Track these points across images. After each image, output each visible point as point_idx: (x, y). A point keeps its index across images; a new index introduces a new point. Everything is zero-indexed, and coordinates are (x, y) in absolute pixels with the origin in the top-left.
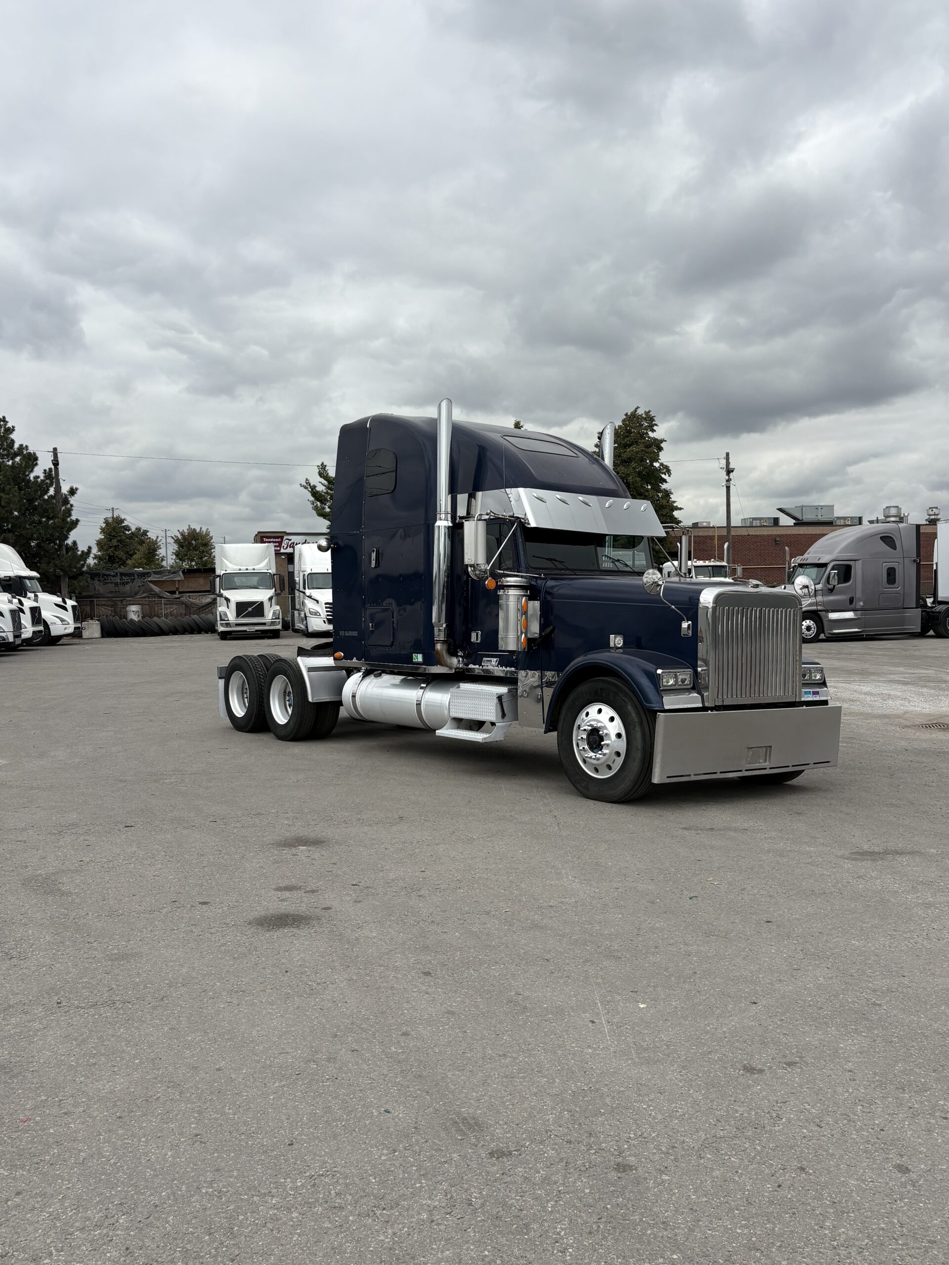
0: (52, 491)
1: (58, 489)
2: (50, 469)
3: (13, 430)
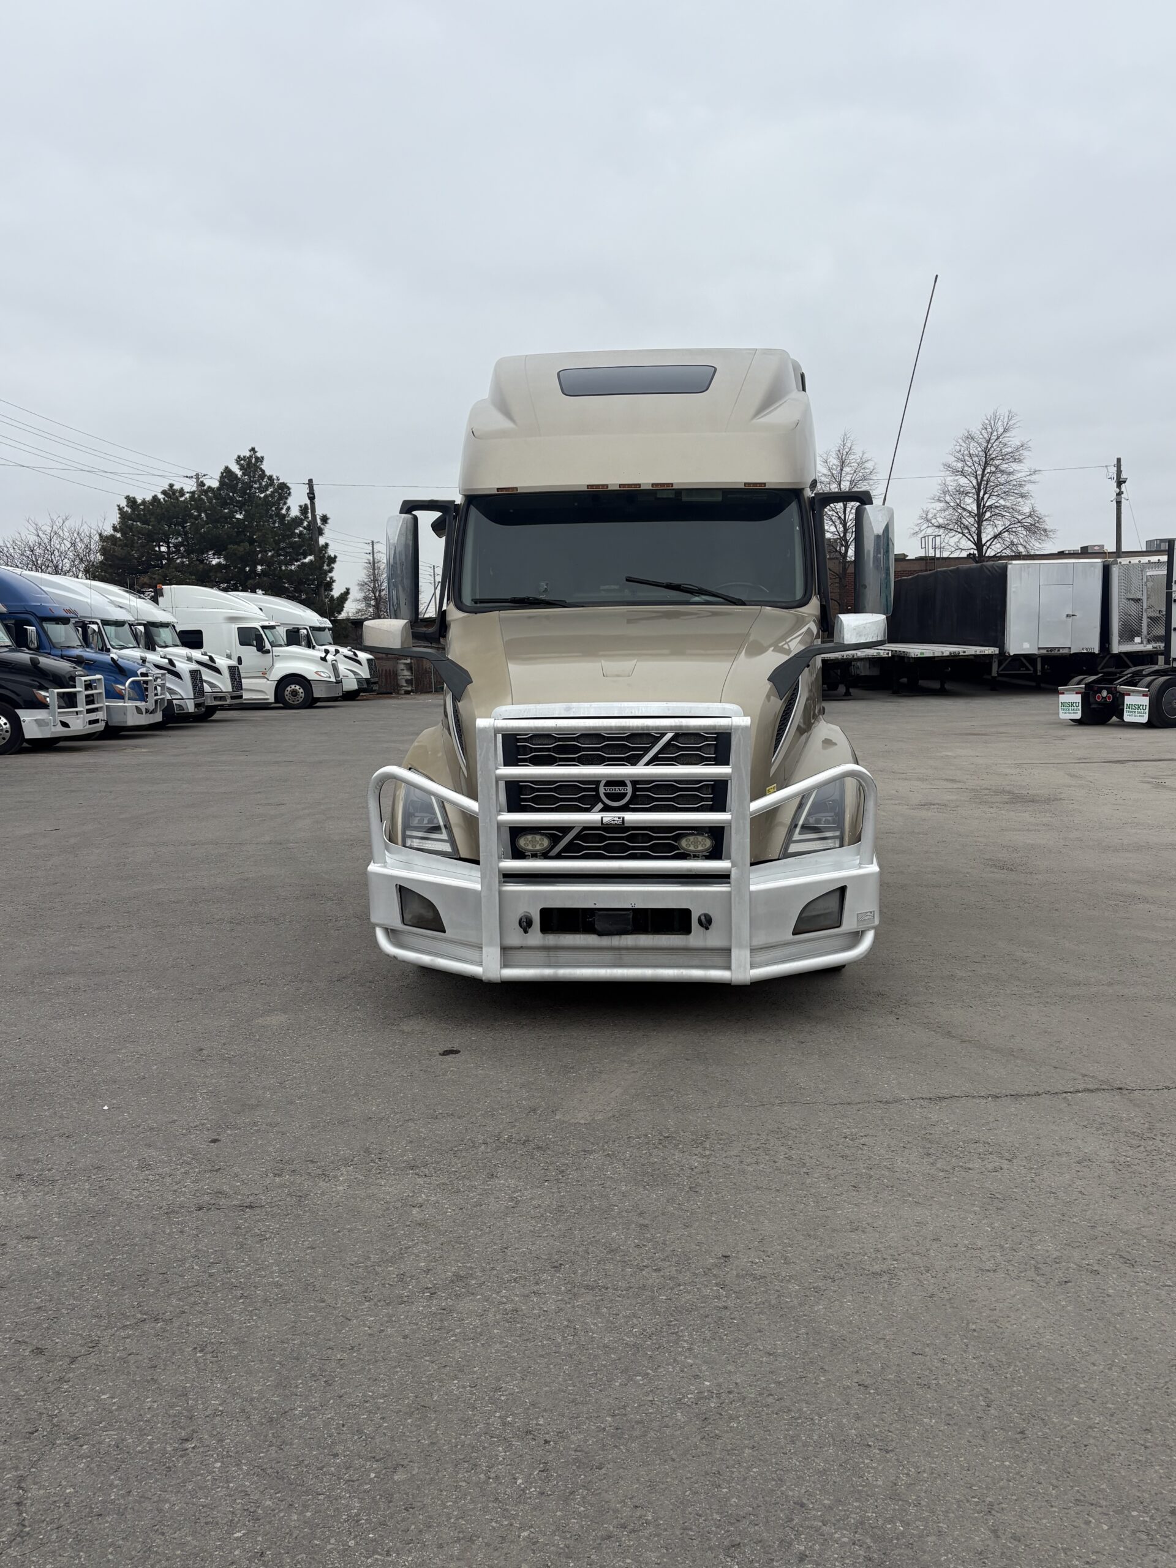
0: (307, 525)
1: (314, 520)
2: (306, 505)
3: (265, 459)
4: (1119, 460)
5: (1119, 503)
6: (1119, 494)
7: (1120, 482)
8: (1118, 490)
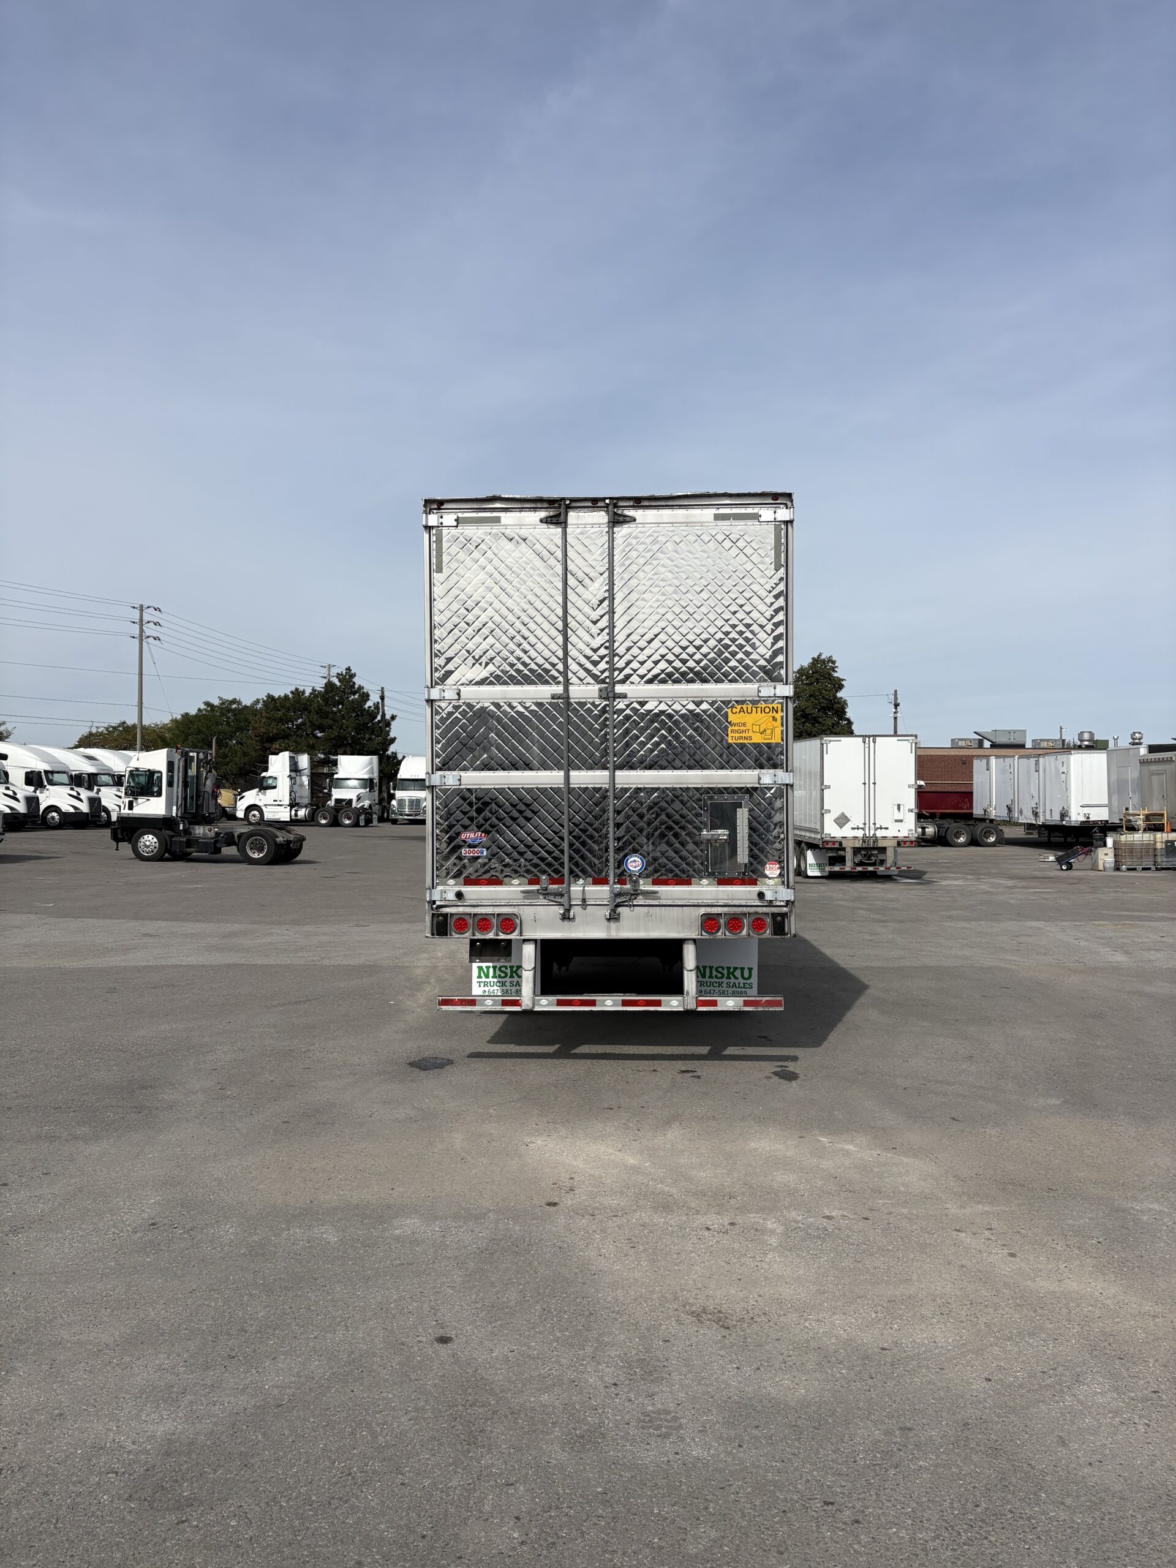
0: (379, 718)
1: (384, 715)
2: (378, 703)
3: (355, 675)
4: (896, 691)
5: (895, 718)
6: (896, 711)
7: (896, 705)
8: (895, 709)
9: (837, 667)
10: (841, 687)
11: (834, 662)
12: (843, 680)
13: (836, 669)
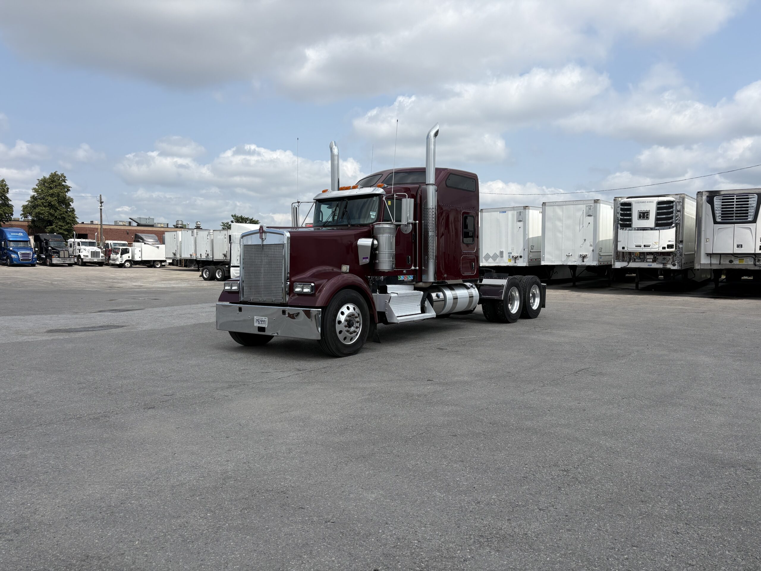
4: (101, 196)
5: (101, 209)
6: (101, 206)
7: (101, 203)
8: (100, 205)
9: (66, 180)
10: (68, 190)
11: (65, 177)
12: (70, 187)
13: (66, 181)
